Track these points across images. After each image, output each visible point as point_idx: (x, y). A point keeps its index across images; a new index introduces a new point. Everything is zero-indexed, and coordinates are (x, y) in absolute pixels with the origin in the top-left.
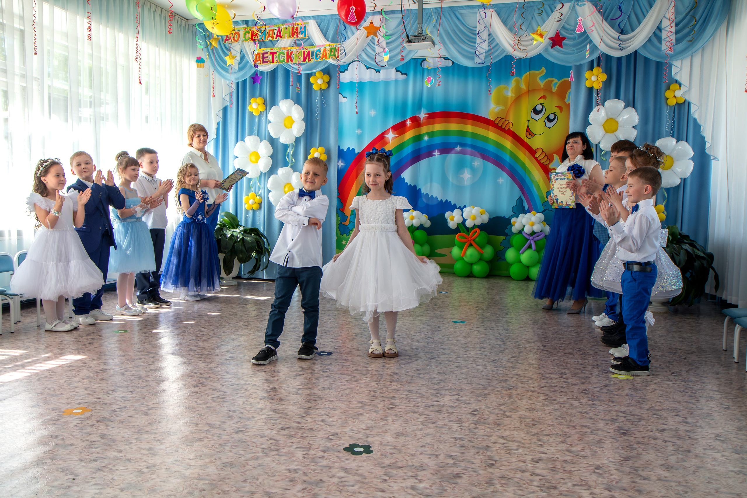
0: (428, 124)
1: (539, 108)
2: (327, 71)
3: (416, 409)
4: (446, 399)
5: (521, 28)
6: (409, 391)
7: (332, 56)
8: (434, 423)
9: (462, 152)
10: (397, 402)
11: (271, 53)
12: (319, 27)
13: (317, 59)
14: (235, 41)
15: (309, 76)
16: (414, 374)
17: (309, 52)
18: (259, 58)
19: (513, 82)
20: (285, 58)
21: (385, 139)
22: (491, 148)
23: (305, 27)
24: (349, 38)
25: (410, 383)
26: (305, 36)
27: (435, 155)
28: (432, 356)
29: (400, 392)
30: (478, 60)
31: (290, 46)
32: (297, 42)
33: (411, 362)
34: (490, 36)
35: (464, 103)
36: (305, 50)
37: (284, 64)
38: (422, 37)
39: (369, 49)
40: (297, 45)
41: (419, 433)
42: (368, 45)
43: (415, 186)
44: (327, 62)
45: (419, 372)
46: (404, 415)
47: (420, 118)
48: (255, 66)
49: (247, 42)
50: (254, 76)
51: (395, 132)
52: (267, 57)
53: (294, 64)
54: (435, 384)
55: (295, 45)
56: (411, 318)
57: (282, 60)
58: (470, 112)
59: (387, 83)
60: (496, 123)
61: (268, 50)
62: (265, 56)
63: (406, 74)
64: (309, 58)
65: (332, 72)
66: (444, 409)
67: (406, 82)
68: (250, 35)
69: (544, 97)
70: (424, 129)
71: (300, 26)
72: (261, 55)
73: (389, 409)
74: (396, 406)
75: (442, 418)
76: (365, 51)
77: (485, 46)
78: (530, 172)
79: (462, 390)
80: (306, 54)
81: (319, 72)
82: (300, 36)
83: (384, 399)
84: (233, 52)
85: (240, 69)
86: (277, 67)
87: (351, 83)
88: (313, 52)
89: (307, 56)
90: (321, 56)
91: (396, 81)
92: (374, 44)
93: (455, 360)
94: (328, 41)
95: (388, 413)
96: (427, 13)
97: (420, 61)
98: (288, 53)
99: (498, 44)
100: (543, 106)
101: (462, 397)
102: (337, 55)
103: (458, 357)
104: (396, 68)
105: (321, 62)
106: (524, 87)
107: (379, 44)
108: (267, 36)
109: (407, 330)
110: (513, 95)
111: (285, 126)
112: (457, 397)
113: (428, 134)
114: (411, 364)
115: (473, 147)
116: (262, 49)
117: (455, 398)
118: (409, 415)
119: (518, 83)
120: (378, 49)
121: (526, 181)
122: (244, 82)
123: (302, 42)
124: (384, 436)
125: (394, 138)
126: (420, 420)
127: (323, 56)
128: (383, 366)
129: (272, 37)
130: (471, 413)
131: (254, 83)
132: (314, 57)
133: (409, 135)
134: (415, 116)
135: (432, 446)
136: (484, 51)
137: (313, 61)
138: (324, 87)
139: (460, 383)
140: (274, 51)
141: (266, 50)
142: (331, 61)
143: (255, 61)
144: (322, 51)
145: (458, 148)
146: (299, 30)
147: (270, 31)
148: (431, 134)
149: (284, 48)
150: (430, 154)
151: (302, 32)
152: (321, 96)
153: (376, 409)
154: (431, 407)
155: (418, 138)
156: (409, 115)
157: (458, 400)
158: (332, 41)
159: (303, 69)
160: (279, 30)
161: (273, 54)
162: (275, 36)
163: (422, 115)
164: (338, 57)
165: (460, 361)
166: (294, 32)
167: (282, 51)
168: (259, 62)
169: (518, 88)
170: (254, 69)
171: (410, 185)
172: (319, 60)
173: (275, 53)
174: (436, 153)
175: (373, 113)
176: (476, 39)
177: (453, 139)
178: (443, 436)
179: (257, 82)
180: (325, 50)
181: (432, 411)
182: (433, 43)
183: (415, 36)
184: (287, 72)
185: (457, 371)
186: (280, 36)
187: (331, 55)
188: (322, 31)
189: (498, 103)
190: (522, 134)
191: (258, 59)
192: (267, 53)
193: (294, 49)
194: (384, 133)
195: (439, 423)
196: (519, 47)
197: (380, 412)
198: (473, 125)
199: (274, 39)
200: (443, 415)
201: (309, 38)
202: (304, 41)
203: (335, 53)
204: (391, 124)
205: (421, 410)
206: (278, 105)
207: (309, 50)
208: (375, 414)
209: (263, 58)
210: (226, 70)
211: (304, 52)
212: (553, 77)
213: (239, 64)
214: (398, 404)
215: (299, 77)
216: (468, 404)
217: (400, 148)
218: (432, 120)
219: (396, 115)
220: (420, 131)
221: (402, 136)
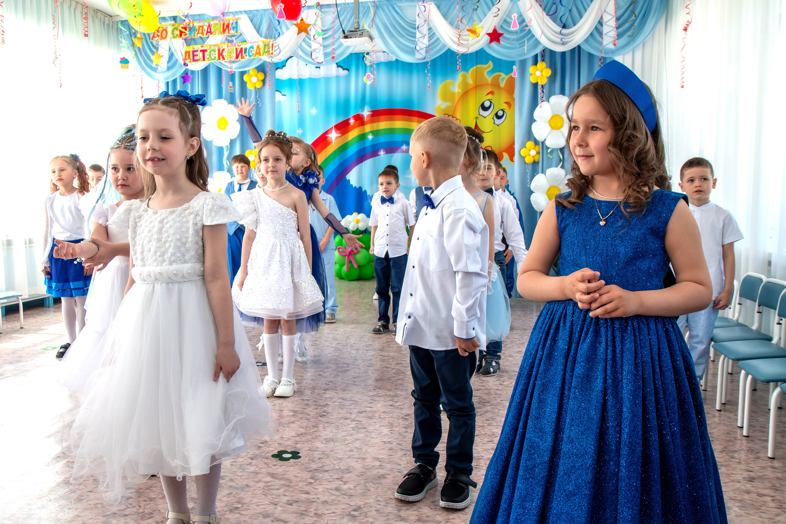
0: (372, 122)
1: (487, 104)
2: (261, 69)
3: (348, 415)
4: (379, 405)
5: (461, 22)
6: (343, 399)
7: (266, 52)
8: (365, 428)
10: (329, 409)
11: (201, 51)
12: (251, 21)
13: (250, 56)
14: (162, 38)
15: (242, 74)
16: (349, 382)
17: (241, 49)
18: (189, 56)
19: (459, 77)
20: (217, 56)
21: (328, 139)
23: (236, 23)
24: (283, 34)
25: (344, 390)
26: (237, 32)
27: (380, 155)
28: (370, 364)
29: (334, 400)
30: (418, 56)
31: (221, 43)
32: (229, 38)
33: (348, 370)
34: (430, 31)
35: (409, 101)
36: (237, 47)
37: (216, 62)
38: (359, 33)
39: (304, 45)
40: (229, 41)
41: (348, 438)
42: (304, 40)
43: (360, 188)
44: (261, 59)
45: (355, 380)
46: (336, 421)
47: (363, 115)
48: (185, 64)
49: (175, 40)
50: (184, 75)
51: (338, 131)
52: (197, 55)
53: (226, 62)
54: (370, 391)
55: (226, 42)
56: (353, 326)
57: (213, 57)
58: (416, 109)
59: (327, 79)
61: (198, 47)
62: (195, 53)
63: (348, 70)
64: (242, 55)
65: (268, 69)
66: (377, 415)
67: (348, 77)
68: (178, 33)
69: (492, 93)
70: (368, 128)
71: (231, 22)
72: (191, 53)
73: (321, 416)
74: (328, 413)
75: (374, 424)
76: (301, 47)
77: (426, 41)
79: (396, 396)
80: (238, 51)
81: (253, 69)
82: (232, 32)
83: (316, 407)
84: (160, 50)
85: (169, 69)
86: (209, 65)
87: (291, 81)
88: (246, 49)
89: (240, 53)
90: (254, 52)
91: (338, 77)
92: (310, 39)
93: (393, 366)
94: (261, 36)
95: (320, 420)
96: (364, 7)
97: (361, 56)
98: (219, 50)
99: (438, 39)
100: (491, 102)
101: (396, 402)
102: (271, 52)
103: (396, 364)
104: (337, 64)
105: (254, 59)
106: (470, 81)
107: (315, 39)
108: (196, 33)
109: (348, 338)
110: (460, 91)
111: (219, 128)
112: (391, 402)
113: (373, 132)
114: (348, 372)
116: (191, 47)
117: (389, 404)
118: (340, 422)
119: (465, 78)
120: (314, 45)
122: (175, 81)
123: (234, 39)
124: (313, 443)
125: (337, 138)
126: (351, 426)
127: (256, 53)
128: (319, 375)
129: (202, 33)
130: (403, 418)
131: (184, 82)
132: (247, 54)
133: (353, 134)
134: (358, 115)
135: (360, 450)
136: (425, 46)
137: (247, 58)
138: (259, 85)
139: (396, 389)
140: (204, 48)
141: (196, 47)
142: (265, 58)
143: (185, 59)
144: (255, 47)
145: (404, 148)
146: (230, 26)
147: (199, 27)
148: (375, 133)
149: (215, 45)
150: (374, 154)
151: (234, 28)
152: (256, 95)
153: (308, 417)
154: (364, 414)
155: (362, 137)
156: (352, 114)
157: (391, 405)
158: (266, 37)
159: (236, 67)
160: (209, 26)
161: (204, 51)
162: (205, 33)
163: (366, 113)
164: (272, 54)
165: (398, 367)
166: (226, 28)
167: (212, 48)
168: (189, 60)
169: (465, 83)
170: (184, 68)
171: (355, 187)
172: (252, 57)
173: (206, 51)
174: (382, 153)
175: (314, 111)
176: (415, 33)
177: (399, 137)
178: (372, 440)
179: (188, 81)
180: (258, 47)
181: (364, 417)
182: (371, 38)
183: (351, 31)
184: (219, 71)
185: (394, 377)
186: (210, 32)
187: (264, 52)
188: (255, 26)
189: (445, 98)
191: (187, 57)
192: (197, 51)
193: (225, 46)
194: (326, 133)
195: (370, 428)
196: (461, 41)
197: (312, 420)
199: (205, 36)
200: (374, 420)
201: (241, 34)
202: (236, 37)
203: (269, 48)
204: (334, 123)
205: (353, 416)
206: (211, 105)
207: (241, 46)
208: (306, 421)
209: (192, 57)
210: (155, 70)
211: (237, 49)
212: (500, 71)
213: (168, 62)
214: (330, 411)
215: (232, 76)
216: (402, 409)
217: (343, 148)
218: (376, 118)
219: (338, 114)
220: (364, 129)
221: (346, 135)
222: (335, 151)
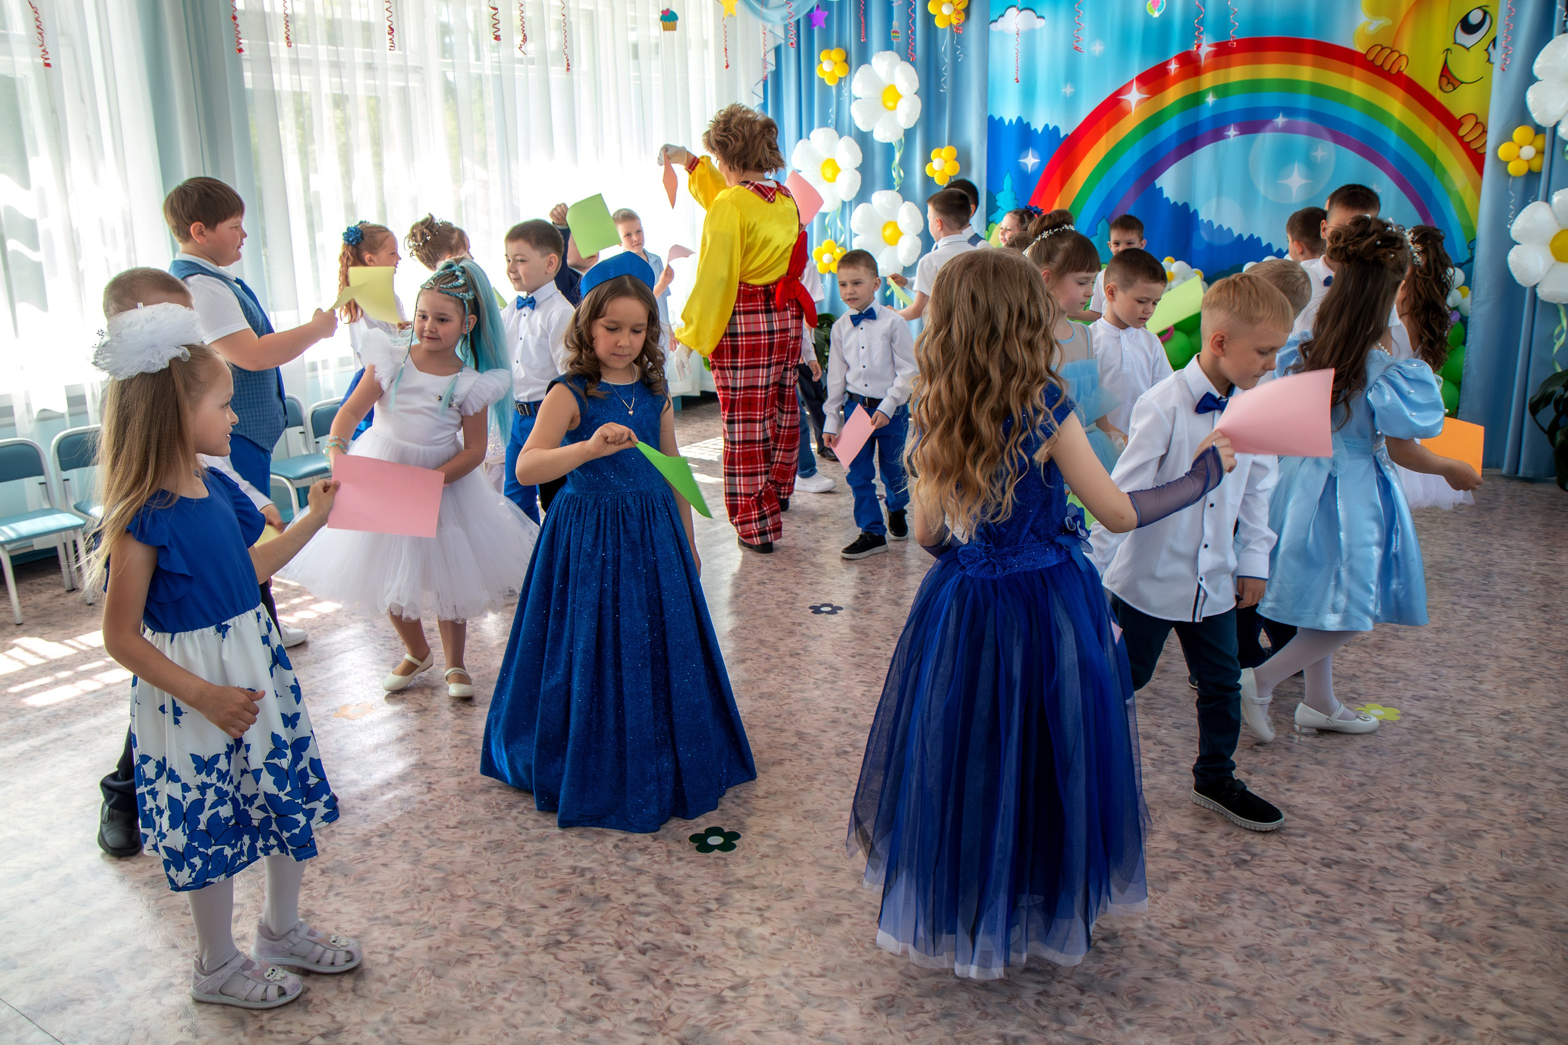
0: (1216, 67)
1: (1476, 17)
9: (1287, 129)
21: (1123, 104)
22: (1354, 117)
27: (1229, 137)
35: (1298, 19)
43: (1185, 206)
47: (1198, 54)
51: (1144, 89)
58: (1309, 35)
60: (1370, 58)
70: (1208, 80)
78: (1444, 171)
100: (1485, 13)
113: (1216, 90)
115: (1315, 115)
121: (1434, 191)
125: (1141, 102)
133: (1173, 94)
134: (1188, 52)
145: (1280, 120)
148: (1222, 91)
150: (1218, 135)
152: (952, 37)
155: (1194, 100)
156: (1174, 50)
163: (1205, 49)
171: (1175, 203)
174: (1232, 132)
175: (1098, 48)
177: (1269, 100)
189: (1376, 12)
190: (1430, 83)
194: (1119, 92)
198: (1315, 65)
204: (1135, 71)
206: (872, 60)
217: (1153, 122)
218: (1224, 58)
219: (1145, 51)
220: (1198, 84)
221: (1159, 96)
222: (1135, 130)
